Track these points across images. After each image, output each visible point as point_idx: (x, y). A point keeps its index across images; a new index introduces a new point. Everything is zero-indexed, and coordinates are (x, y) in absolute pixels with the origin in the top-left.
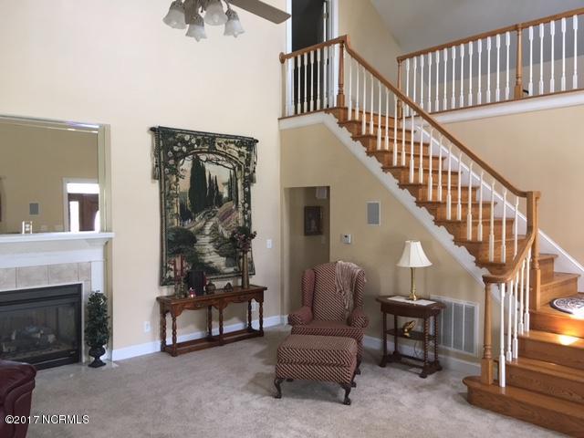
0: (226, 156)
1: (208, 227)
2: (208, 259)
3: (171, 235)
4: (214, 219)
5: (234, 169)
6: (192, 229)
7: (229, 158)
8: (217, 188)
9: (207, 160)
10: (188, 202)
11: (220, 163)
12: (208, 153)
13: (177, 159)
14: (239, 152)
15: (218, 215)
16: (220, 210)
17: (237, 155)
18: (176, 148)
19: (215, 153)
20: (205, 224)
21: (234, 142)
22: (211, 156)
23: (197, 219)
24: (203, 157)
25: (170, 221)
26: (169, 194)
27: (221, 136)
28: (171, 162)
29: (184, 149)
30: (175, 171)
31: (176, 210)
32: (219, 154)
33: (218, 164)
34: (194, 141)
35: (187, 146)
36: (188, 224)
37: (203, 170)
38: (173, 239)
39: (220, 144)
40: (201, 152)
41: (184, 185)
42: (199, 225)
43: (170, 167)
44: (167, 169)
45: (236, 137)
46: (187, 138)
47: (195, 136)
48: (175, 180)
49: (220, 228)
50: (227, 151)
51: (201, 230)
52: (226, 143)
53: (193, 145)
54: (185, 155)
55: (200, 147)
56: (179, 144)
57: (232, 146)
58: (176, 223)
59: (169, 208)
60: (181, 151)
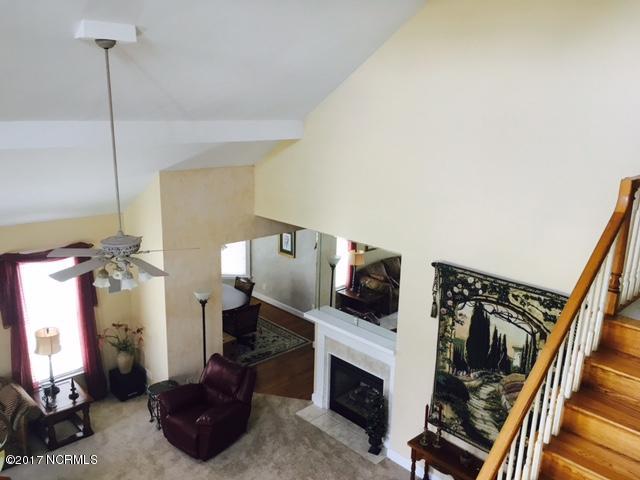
0: (523, 314)
1: (485, 391)
2: (480, 425)
3: (441, 378)
4: (496, 385)
5: (533, 335)
6: (466, 383)
7: (527, 317)
8: (505, 350)
9: (494, 312)
10: (465, 352)
11: (513, 320)
12: (497, 303)
13: (456, 302)
14: (545, 314)
15: (501, 382)
16: (506, 379)
17: (541, 318)
18: (456, 290)
19: (508, 307)
20: (481, 385)
21: (539, 299)
22: (501, 309)
23: (472, 375)
24: (489, 308)
25: (442, 363)
26: (443, 336)
27: (518, 286)
28: (450, 303)
29: (466, 292)
30: (451, 314)
31: (449, 354)
32: (513, 309)
33: (510, 321)
34: (478, 285)
35: (470, 290)
36: (462, 375)
37: (487, 322)
38: (442, 383)
39: (516, 297)
40: (486, 301)
41: (462, 332)
42: (474, 383)
43: (448, 308)
44: (443, 309)
45: (544, 292)
46: (471, 280)
47: (481, 280)
48: (451, 323)
49: (504, 399)
50: (526, 308)
51: (476, 390)
52: (527, 297)
53: (477, 290)
54: (465, 299)
55: (487, 294)
56: (460, 286)
57: (536, 303)
58: (448, 369)
59: (442, 351)
60: (461, 293)
